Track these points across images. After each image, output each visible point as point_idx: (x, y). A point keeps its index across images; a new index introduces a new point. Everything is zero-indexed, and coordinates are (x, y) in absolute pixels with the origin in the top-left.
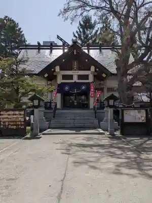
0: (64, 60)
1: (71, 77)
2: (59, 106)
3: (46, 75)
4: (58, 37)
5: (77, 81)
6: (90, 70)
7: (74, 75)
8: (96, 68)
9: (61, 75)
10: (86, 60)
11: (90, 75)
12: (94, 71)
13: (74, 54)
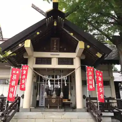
0: (38, 33)
6: (75, 52)
7: (53, 58)
8: (86, 47)
9: (34, 57)
10: (72, 34)
11: (75, 58)
12: (84, 48)
13: (54, 26)
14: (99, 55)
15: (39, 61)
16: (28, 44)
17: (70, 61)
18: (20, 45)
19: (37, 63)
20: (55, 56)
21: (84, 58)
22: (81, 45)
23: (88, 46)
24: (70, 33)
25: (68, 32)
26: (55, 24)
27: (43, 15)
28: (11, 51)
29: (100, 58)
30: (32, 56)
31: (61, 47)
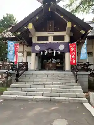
0: (37, 18)
1: (46, 38)
5: (53, 42)
6: (65, 31)
7: (49, 36)
8: (72, 26)
9: (36, 36)
10: (62, 17)
11: (65, 35)
12: (71, 27)
13: (49, 11)
14: (83, 32)
15: (40, 38)
16: (31, 26)
17: (62, 38)
18: (25, 27)
19: (38, 40)
20: (51, 35)
21: (72, 35)
22: (69, 25)
23: (75, 26)
24: (60, 16)
25: (59, 15)
26: (50, 10)
27: (41, 3)
28: (20, 32)
29: (83, 35)
30: (35, 35)
31: (55, 28)
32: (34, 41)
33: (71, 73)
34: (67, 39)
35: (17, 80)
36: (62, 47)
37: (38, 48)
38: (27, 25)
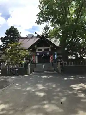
0: (38, 43)
1: (41, 50)
2: (37, 62)
3: (31, 49)
4: (36, 33)
5: (44, 51)
6: (49, 46)
8: (52, 46)
13: (43, 40)
14: (56, 49)
15: (39, 50)
16: (36, 46)
17: (48, 49)
19: (38, 51)
20: (43, 48)
22: (51, 46)
32: (37, 51)
33: (51, 64)
34: (50, 50)
35: (35, 67)
36: (48, 54)
37: (38, 54)
38: (34, 46)
